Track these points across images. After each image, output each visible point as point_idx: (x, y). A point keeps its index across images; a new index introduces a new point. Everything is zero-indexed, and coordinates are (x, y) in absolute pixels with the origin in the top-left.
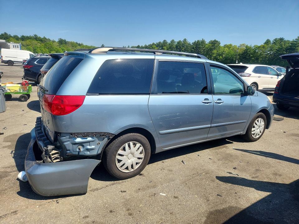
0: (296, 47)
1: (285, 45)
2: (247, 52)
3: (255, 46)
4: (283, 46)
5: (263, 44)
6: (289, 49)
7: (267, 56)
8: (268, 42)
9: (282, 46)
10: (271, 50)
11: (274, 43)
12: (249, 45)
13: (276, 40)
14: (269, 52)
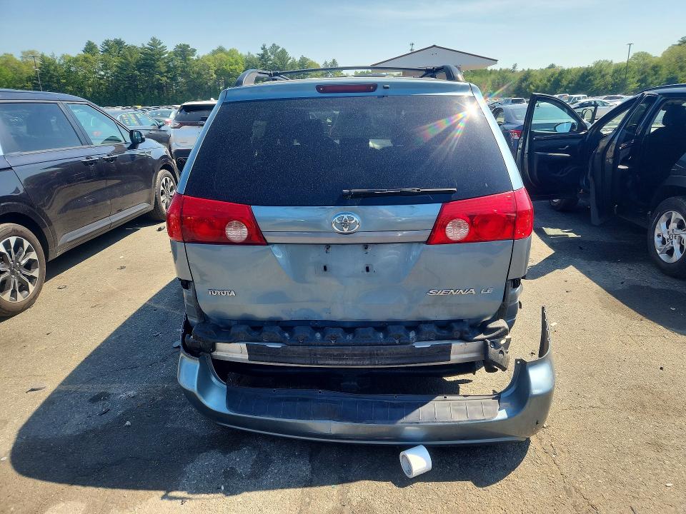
0: (154, 60)
1: (132, 57)
2: (48, 72)
3: (63, 57)
4: (129, 58)
5: (83, 53)
6: (143, 65)
7: (102, 81)
8: (90, 48)
9: (126, 59)
10: (105, 67)
11: (106, 50)
12: (48, 54)
13: (107, 43)
14: (102, 73)
